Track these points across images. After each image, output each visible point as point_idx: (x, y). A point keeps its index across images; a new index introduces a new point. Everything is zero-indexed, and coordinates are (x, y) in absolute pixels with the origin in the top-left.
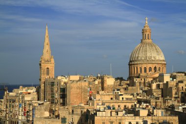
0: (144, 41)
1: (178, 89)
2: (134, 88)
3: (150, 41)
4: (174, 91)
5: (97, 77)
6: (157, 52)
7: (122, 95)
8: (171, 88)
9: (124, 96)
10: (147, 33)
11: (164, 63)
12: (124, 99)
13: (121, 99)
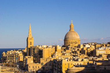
0: (71, 30)
1: (87, 51)
2: (68, 50)
3: (74, 30)
4: (86, 52)
5: (53, 46)
6: (77, 35)
7: (66, 53)
8: (85, 51)
9: (67, 54)
10: (72, 27)
11: (79, 40)
12: (67, 55)
13: (66, 55)
